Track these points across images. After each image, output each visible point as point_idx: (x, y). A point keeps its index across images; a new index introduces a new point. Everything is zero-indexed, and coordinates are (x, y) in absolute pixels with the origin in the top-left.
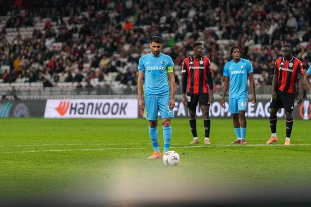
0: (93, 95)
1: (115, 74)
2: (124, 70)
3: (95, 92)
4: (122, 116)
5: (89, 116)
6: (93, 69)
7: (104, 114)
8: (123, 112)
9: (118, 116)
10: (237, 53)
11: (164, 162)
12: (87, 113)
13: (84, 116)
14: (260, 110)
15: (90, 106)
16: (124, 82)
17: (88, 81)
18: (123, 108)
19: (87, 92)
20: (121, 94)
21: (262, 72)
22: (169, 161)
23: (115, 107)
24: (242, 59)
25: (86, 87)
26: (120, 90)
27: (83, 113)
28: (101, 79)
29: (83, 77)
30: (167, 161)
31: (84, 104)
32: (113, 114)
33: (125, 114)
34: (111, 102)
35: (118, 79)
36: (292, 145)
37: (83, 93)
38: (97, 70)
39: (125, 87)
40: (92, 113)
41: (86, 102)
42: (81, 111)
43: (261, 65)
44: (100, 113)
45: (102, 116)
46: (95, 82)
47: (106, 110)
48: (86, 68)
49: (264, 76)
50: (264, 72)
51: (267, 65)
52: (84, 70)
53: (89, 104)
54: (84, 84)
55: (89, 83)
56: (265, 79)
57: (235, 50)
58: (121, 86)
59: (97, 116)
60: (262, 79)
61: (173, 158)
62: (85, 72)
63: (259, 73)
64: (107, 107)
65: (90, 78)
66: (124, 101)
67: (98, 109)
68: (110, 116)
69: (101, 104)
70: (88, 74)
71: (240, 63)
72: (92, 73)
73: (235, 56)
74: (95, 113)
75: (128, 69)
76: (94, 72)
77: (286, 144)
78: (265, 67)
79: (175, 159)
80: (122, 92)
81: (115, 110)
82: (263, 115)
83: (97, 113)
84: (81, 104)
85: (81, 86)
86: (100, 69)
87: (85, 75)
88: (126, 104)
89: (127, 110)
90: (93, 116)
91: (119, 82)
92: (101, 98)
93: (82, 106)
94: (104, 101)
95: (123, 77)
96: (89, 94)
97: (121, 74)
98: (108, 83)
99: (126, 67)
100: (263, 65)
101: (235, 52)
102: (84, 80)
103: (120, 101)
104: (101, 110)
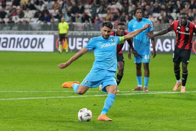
0: (15, 30)
1: (34, 12)
2: (42, 8)
3: (16, 28)
4: (40, 49)
5: (11, 49)
6: (14, 7)
7: (25, 47)
8: (40, 46)
9: (36, 49)
10: (139, 14)
11: (79, 118)
12: (9, 47)
13: (7, 49)
14: (159, 46)
15: (13, 41)
16: (42, 19)
17: (10, 17)
18: (41, 42)
19: (9, 28)
20: (39, 30)
21: (160, 12)
22: (83, 117)
23: (34, 42)
24: (143, 18)
25: (9, 22)
26: (38, 26)
27: (6, 47)
28: (22, 15)
29: (6, 13)
30: (81, 117)
31: (7, 39)
32: (32, 47)
33: (42, 47)
34: (31, 37)
35: (36, 16)
36: (187, 92)
37: (6, 28)
38: (18, 7)
39: (42, 23)
40: (13, 47)
41: (9, 37)
42: (4, 45)
43: (160, 5)
44: (21, 47)
45: (23, 49)
46: (16, 19)
47: (26, 44)
48: (9, 5)
49: (162, 15)
50: (162, 11)
51: (165, 5)
52: (7, 7)
53: (11, 39)
54: (6, 20)
55: (11, 19)
56: (163, 18)
57: (138, 11)
58: (39, 22)
59: (19, 49)
60: (161, 18)
61: (87, 115)
62: (8, 9)
63: (158, 12)
64: (27, 42)
65: (12, 15)
66: (42, 37)
67: (19, 43)
68: (29, 49)
69: (22, 39)
70: (10, 12)
71: (142, 22)
72: (14, 10)
73: (138, 16)
74: (17, 47)
75: (45, 7)
76: (16, 10)
77: (181, 92)
78: (163, 6)
79: (88, 115)
80: (40, 28)
81: (33, 45)
82: (162, 50)
83: (19, 46)
84: (4, 38)
85: (4, 22)
86: (21, 7)
87: (8, 12)
88: (44, 39)
89: (44, 44)
90: (15, 49)
91: (37, 19)
92: (22, 34)
93: (5, 40)
94: (24, 36)
95: (40, 15)
96: (11, 29)
97: (39, 12)
98: (28, 20)
99: (43, 6)
100: (161, 5)
101: (138, 13)
102: (7, 16)
103: (38, 37)
104: (22, 44)
